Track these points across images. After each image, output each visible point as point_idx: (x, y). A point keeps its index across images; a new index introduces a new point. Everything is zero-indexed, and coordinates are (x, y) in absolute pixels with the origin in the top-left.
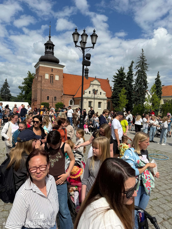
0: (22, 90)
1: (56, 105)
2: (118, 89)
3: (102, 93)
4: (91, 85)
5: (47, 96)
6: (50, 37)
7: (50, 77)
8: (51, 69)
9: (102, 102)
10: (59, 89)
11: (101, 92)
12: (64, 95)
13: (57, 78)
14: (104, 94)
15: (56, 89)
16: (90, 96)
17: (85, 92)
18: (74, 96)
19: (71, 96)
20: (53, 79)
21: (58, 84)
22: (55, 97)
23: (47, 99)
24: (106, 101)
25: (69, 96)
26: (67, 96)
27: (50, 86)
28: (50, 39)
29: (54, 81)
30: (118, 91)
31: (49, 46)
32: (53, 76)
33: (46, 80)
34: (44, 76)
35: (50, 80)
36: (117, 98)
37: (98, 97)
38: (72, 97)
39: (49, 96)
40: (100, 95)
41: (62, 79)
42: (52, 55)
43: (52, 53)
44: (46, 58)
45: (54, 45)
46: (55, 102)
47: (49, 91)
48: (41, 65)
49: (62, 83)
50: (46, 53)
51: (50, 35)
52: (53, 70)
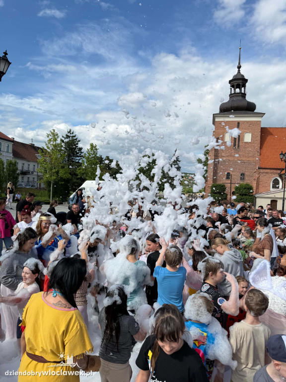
5: (227, 172)
6: (239, 67)
8: (237, 124)
10: (251, 159)
12: (260, 168)
13: (248, 138)
15: (243, 159)
18: (283, 169)
19: (275, 171)
20: (239, 141)
21: (250, 149)
22: (243, 174)
23: (225, 177)
25: (272, 171)
26: (266, 171)
27: (233, 154)
28: (239, 71)
29: (241, 144)
31: (239, 82)
32: (239, 136)
34: (223, 136)
35: (232, 144)
38: (279, 172)
39: (231, 173)
41: (259, 138)
42: (241, 98)
43: (241, 95)
44: (229, 106)
45: (246, 81)
46: (241, 182)
47: (231, 163)
48: (217, 120)
49: (258, 145)
50: (232, 96)
51: (239, 63)
52: (240, 125)
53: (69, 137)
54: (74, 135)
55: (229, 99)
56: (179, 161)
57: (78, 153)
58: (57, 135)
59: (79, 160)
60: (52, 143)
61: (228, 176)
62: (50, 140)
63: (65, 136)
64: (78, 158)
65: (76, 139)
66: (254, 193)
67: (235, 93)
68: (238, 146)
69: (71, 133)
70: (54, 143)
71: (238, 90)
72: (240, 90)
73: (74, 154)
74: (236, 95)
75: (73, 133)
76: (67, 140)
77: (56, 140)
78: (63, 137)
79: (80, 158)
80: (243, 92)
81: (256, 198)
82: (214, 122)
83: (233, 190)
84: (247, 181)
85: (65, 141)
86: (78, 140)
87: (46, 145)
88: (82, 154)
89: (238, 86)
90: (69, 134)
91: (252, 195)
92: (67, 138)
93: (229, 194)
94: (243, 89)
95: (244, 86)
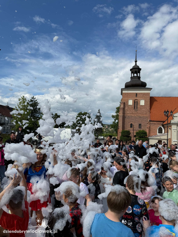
0: (115, 118)
5: (130, 123)
6: (136, 62)
7: (134, 103)
8: (135, 95)
10: (145, 115)
12: (150, 121)
13: (142, 103)
15: (140, 115)
17: (175, 117)
18: (164, 122)
19: (160, 123)
20: (137, 105)
21: (144, 110)
22: (140, 125)
23: (130, 126)
25: (158, 123)
27: (134, 112)
28: (136, 64)
29: (138, 106)
31: (136, 70)
32: (137, 102)
33: (130, 107)
34: (128, 102)
35: (133, 106)
38: (162, 123)
39: (133, 124)
41: (149, 103)
42: (137, 79)
43: (137, 77)
44: (130, 84)
45: (140, 69)
46: (139, 130)
47: (133, 118)
48: (124, 92)
49: (148, 108)
50: (132, 78)
51: (136, 59)
52: (137, 95)
53: (33, 101)
54: (36, 100)
55: (130, 80)
56: (101, 117)
57: (38, 111)
58: (25, 99)
59: (39, 115)
60: (21, 104)
61: (131, 126)
62: (21, 103)
63: (30, 101)
64: (38, 114)
65: (37, 102)
66: (148, 136)
67: (134, 76)
68: (137, 108)
69: (34, 98)
70: (23, 105)
71: (135, 75)
72: (137, 75)
73: (35, 112)
74: (135, 77)
75: (35, 99)
76: (31, 103)
77: (24, 102)
78: (28, 101)
79: (39, 114)
80: (139, 76)
81: (149, 139)
82: (122, 93)
83: (135, 134)
84: (143, 128)
85: (30, 103)
86: (38, 103)
87: (18, 105)
88: (40, 112)
89: (136, 73)
90: (32, 99)
91: (147, 138)
92: (31, 102)
93: (132, 137)
94: (138, 74)
95: (139, 72)
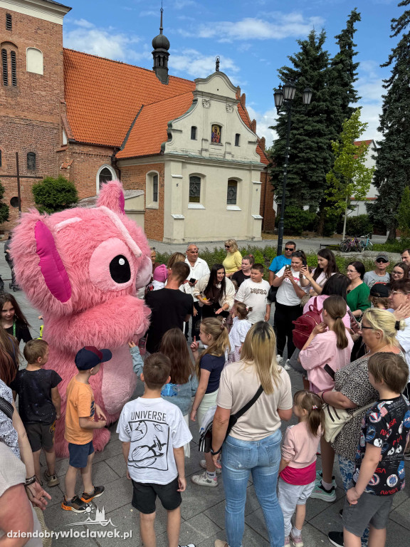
1: (35, 190)
2: (302, 122)
3: (241, 138)
4: (200, 99)
8: (3, 18)
9: (240, 180)
10: (47, 118)
11: (238, 136)
12: (71, 142)
14: (250, 142)
16: (193, 148)
17: (174, 130)
18: (118, 149)
19: (103, 152)
22: (31, 156)
24: (259, 173)
26: (86, 149)
27: (3, 100)
29: (19, 75)
30: (301, 131)
36: (298, 163)
37: (228, 157)
38: (110, 153)
39: (2, 150)
40: (233, 148)
41: (60, 69)
49: (59, 88)
52: (13, 23)
68: (14, 81)
83: (14, 194)
84: (43, 171)
